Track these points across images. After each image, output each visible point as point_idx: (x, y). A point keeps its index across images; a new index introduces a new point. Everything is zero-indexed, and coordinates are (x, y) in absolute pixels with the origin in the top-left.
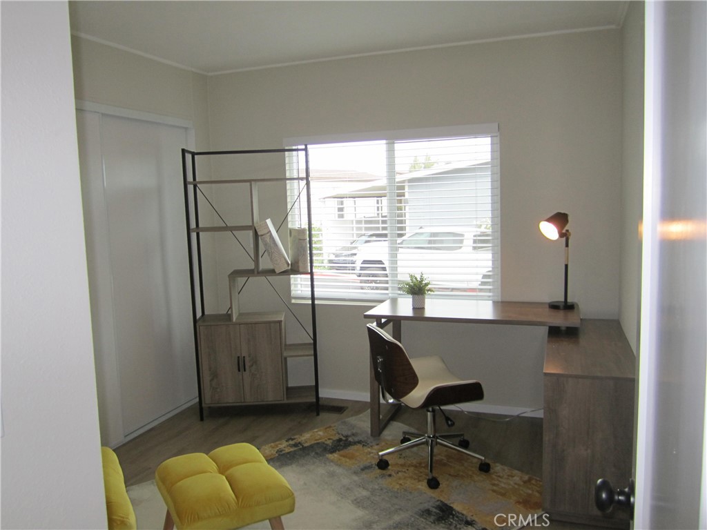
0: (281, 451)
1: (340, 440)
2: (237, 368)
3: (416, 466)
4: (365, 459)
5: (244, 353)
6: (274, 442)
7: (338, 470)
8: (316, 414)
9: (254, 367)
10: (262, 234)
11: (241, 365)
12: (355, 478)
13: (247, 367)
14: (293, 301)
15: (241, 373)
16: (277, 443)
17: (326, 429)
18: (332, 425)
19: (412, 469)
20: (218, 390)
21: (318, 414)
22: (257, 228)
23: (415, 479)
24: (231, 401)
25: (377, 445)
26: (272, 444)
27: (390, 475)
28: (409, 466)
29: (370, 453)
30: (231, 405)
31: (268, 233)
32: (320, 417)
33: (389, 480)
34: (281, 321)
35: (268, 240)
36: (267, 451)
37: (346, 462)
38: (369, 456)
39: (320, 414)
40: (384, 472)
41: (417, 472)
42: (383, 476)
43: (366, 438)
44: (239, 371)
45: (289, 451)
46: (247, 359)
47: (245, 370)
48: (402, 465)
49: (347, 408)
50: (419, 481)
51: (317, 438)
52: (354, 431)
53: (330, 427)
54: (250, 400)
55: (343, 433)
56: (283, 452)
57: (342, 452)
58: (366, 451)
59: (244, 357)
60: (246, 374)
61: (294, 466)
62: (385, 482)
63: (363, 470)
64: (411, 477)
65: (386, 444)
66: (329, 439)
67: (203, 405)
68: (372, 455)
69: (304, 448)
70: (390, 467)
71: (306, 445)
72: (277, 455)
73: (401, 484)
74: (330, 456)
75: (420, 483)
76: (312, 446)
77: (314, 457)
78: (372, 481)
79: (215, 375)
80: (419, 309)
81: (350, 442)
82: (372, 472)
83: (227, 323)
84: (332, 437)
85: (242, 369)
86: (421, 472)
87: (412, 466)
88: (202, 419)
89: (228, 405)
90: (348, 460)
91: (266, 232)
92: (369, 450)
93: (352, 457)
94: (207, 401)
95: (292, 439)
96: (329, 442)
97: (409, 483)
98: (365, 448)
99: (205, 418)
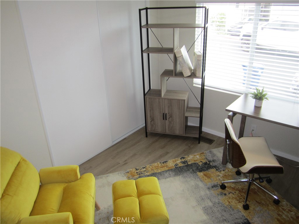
0: (177, 165)
1: (206, 163)
2: (163, 118)
3: (240, 191)
4: (215, 179)
5: (167, 112)
6: (175, 158)
7: (201, 184)
8: (198, 142)
9: (171, 118)
10: (178, 56)
11: (164, 117)
12: (208, 192)
13: (167, 119)
14: (194, 85)
15: (164, 120)
16: (176, 159)
17: (201, 154)
18: (204, 152)
19: (237, 192)
20: (154, 126)
21: (199, 143)
22: (175, 53)
23: (237, 200)
24: (159, 131)
25: (224, 170)
26: (174, 159)
27: (225, 194)
28: (236, 190)
29: (219, 176)
30: (159, 133)
31: (181, 56)
32: (199, 145)
33: (224, 197)
34: (185, 100)
35: (181, 60)
36: (170, 164)
37: (206, 180)
38: (218, 178)
39: (201, 142)
40: (223, 191)
41: (239, 195)
42: (221, 194)
43: (219, 165)
44: (164, 119)
45: (181, 165)
46: (167, 115)
47: (166, 120)
48: (233, 188)
49: (214, 141)
50: (240, 202)
51: (195, 160)
52: (215, 158)
53: (203, 153)
54: (168, 132)
55: (209, 159)
56: (178, 166)
57: (205, 172)
58: (217, 174)
59: (166, 114)
60: (167, 122)
61: (181, 176)
62: (222, 199)
63: (212, 187)
64: (236, 198)
65: (228, 171)
66: (201, 162)
67: (147, 131)
68: (219, 177)
69: (188, 166)
70: (227, 189)
71: (189, 163)
72: (174, 168)
73: (229, 202)
74: (198, 173)
75: (240, 203)
76: (191, 165)
77: (191, 172)
78: (215, 197)
79: (153, 119)
80: (258, 108)
81: (211, 165)
82: (217, 190)
83: (159, 98)
84: (202, 161)
85: (165, 118)
86: (242, 196)
87: (238, 190)
88: (147, 136)
89: (158, 132)
90: (207, 178)
91: (181, 55)
92: (219, 173)
93: (209, 177)
94: (149, 129)
95: (184, 158)
96: (200, 164)
97: (234, 202)
98: (217, 171)
99: (148, 136)
